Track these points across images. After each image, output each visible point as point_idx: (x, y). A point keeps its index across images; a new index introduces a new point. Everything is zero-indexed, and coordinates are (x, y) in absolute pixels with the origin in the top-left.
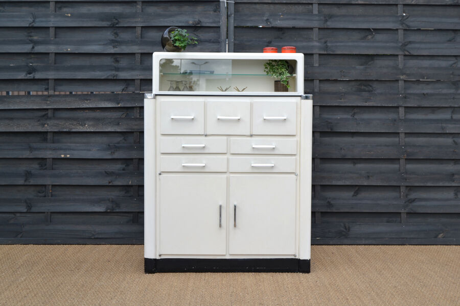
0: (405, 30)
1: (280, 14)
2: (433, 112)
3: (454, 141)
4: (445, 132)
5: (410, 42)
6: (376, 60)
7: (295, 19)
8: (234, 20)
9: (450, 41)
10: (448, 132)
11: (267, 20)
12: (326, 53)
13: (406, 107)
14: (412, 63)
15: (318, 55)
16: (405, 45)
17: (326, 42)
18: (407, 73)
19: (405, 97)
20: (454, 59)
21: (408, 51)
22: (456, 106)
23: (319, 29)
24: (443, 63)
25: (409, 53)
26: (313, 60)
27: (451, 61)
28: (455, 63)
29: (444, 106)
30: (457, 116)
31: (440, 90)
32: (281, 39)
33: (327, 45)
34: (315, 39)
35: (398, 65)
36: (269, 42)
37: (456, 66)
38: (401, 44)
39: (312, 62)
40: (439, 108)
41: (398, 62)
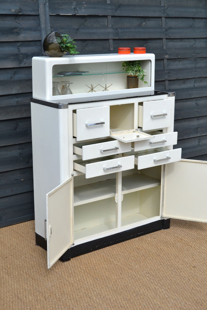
0: (166, 18)
1: (84, 3)
2: (184, 83)
3: (196, 103)
4: (191, 98)
5: (170, 28)
6: (149, 42)
7: (95, 8)
8: (49, 8)
9: (191, 27)
10: (193, 97)
11: (75, 8)
12: (118, 38)
13: (169, 80)
14: (171, 44)
15: (112, 40)
16: (166, 30)
17: (117, 29)
18: (169, 53)
19: (169, 73)
20: (193, 40)
21: (168, 35)
22: (197, 77)
23: (112, 16)
24: (187, 44)
25: (169, 36)
26: (108, 44)
27: (192, 42)
28: (194, 44)
29: (190, 78)
30: (197, 85)
31: (187, 65)
32: (85, 26)
33: (118, 31)
34: (109, 26)
35: (163, 47)
36: (78, 30)
37: (195, 46)
38: (164, 30)
39: (108, 46)
40: (188, 79)
41: (162, 44)
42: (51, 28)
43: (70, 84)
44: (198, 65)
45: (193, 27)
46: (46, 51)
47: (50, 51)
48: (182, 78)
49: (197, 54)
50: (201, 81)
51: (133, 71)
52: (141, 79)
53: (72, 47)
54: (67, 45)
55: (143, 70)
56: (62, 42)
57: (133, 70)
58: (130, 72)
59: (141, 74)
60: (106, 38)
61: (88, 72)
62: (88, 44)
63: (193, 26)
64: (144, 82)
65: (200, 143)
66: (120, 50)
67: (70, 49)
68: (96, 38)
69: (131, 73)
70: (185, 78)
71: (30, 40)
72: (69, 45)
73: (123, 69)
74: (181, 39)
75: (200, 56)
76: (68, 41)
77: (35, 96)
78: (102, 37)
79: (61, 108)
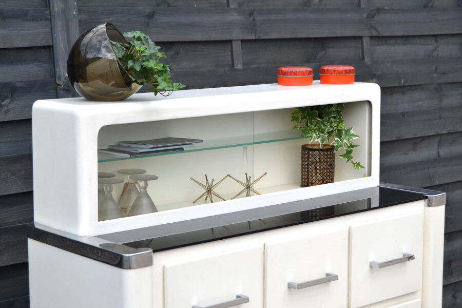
2: (414, 149)
4: (433, 184)
5: (379, 11)
6: (329, 47)
9: (426, 6)
10: (437, 183)
12: (253, 38)
14: (382, 50)
15: (239, 43)
16: (371, 16)
17: (251, 14)
20: (432, 41)
21: (376, 30)
22: (444, 132)
24: (420, 49)
25: (378, 32)
26: (230, 53)
27: (430, 46)
28: (435, 49)
29: (429, 134)
30: (445, 151)
31: (420, 103)
32: (169, 6)
33: (254, 20)
34: (232, 6)
35: (363, 59)
36: (151, 16)
37: (437, 55)
38: (365, 15)
39: (230, 58)
40: (423, 138)
41: (360, 51)
42: (79, 11)
43: (149, 182)
44: (446, 102)
45: (432, 6)
46: (78, 82)
47: (90, 83)
48: (410, 137)
49: (444, 74)
50: (454, 141)
51: (321, 134)
52: (344, 156)
53: (161, 70)
54: (145, 64)
55: (348, 130)
56: (129, 56)
57: (323, 132)
58: (314, 135)
59: (345, 141)
60: (224, 38)
61: (202, 141)
62: (177, 53)
63: (430, 5)
64: (352, 162)
65: (457, 300)
66: (285, 73)
67: (156, 76)
68: (199, 37)
69: (315, 139)
70: (419, 135)
71: (20, 46)
72: (151, 64)
73: (296, 127)
74: (405, 38)
75: (449, 78)
76: (147, 53)
77: (42, 219)
78: (214, 36)
79: (130, 268)
